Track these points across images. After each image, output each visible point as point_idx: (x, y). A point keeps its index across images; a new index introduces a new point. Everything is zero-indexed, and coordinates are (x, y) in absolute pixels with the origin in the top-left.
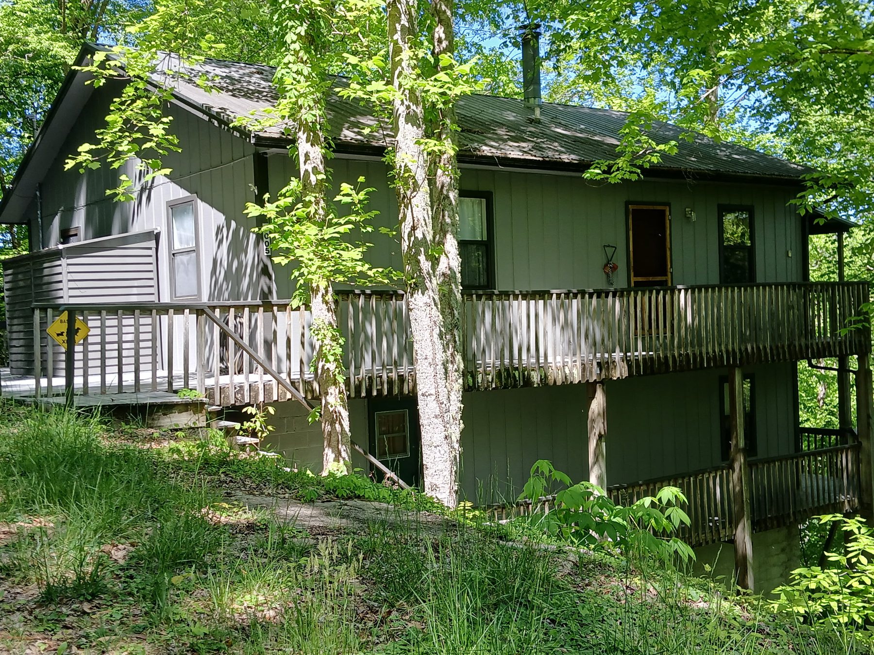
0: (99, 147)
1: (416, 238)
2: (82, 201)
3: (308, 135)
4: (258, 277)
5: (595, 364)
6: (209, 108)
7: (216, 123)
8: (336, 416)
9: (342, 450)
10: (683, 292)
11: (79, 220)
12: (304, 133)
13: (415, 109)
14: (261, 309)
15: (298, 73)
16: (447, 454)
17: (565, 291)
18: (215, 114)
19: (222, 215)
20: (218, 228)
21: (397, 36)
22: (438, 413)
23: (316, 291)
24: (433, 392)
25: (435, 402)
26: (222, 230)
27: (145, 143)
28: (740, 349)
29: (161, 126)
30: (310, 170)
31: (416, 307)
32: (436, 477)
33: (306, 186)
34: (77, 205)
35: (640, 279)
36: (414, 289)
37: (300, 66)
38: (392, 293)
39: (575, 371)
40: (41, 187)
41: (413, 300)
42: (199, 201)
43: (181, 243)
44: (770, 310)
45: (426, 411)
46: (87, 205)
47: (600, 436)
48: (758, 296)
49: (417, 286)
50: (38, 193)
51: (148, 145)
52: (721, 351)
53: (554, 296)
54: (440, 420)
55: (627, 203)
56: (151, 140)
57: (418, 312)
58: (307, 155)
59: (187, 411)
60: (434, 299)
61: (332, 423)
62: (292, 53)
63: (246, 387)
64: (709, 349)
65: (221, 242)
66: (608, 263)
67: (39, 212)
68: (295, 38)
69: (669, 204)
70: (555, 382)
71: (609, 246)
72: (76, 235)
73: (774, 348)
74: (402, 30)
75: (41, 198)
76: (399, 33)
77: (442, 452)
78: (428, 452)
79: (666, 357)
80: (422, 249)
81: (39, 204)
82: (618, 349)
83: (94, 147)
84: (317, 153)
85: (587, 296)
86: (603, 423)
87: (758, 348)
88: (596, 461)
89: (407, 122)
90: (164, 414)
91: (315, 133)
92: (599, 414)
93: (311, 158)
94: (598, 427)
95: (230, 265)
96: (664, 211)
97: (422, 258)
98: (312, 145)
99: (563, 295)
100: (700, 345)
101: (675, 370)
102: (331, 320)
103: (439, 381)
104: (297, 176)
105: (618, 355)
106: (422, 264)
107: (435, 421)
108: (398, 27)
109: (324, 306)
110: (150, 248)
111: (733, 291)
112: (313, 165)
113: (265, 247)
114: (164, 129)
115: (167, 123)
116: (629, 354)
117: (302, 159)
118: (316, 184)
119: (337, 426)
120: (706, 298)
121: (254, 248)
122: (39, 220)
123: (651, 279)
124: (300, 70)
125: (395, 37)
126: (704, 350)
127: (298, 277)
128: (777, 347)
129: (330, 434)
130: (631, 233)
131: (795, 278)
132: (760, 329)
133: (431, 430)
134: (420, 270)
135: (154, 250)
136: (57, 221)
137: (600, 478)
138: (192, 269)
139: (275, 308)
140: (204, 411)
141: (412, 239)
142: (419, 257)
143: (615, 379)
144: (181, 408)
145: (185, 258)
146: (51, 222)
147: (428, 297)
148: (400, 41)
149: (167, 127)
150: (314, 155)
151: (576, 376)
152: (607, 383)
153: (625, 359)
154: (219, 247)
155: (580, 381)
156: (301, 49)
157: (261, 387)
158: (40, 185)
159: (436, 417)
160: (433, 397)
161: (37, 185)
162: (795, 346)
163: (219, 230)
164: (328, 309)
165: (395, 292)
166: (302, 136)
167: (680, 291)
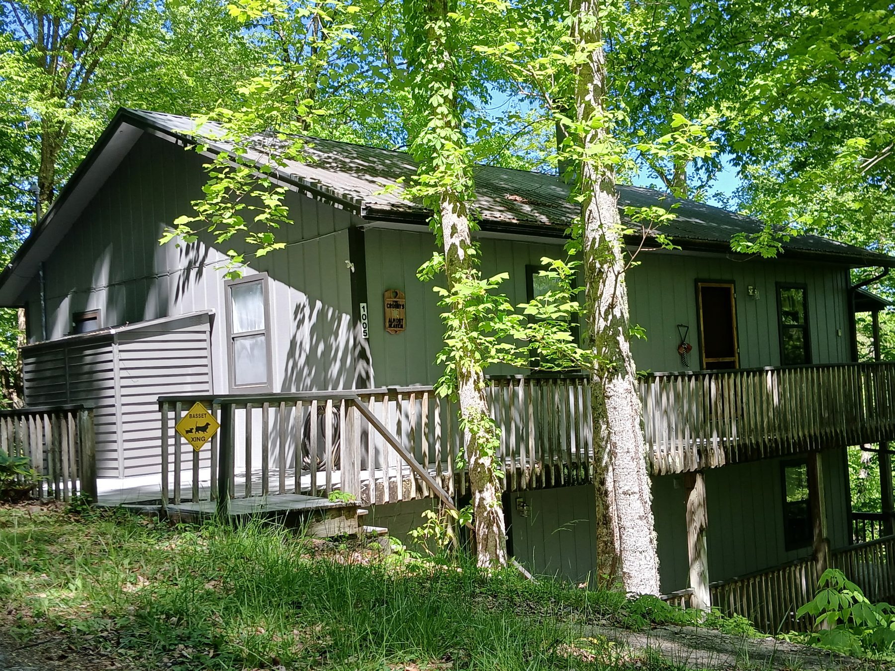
0: (197, 219)
1: (614, 316)
2: (103, 280)
3: (455, 206)
4: (355, 361)
5: (695, 450)
6: (301, 179)
7: (309, 195)
8: (494, 517)
9: (501, 556)
10: (770, 373)
11: (98, 301)
12: (449, 204)
13: (610, 176)
14: (386, 398)
15: (447, 138)
16: (652, 561)
17: (666, 373)
18: (309, 185)
19: (303, 294)
20: (298, 307)
21: (590, 97)
22: (642, 514)
23: (466, 377)
24: (636, 490)
25: (639, 501)
26: (303, 309)
27: (258, 215)
28: (821, 434)
29: (275, 197)
30: (458, 244)
31: (615, 394)
32: (642, 586)
33: (452, 260)
34: (96, 285)
35: (711, 360)
36: (613, 374)
37: (447, 132)
38: (509, 378)
39: (677, 460)
40: (44, 266)
41: (611, 386)
42: (270, 280)
43: (242, 327)
44: (844, 391)
45: (629, 511)
46: (111, 285)
47: (702, 530)
48: (834, 377)
49: (616, 370)
50: (41, 273)
51: (262, 217)
52: (804, 436)
53: (658, 379)
54: (645, 521)
55: (696, 281)
56: (264, 212)
57: (618, 400)
58: (454, 228)
59: (340, 516)
60: (633, 384)
61: (489, 526)
62: (440, 116)
63: (372, 487)
64: (796, 434)
65: (301, 322)
66: (682, 343)
67: (42, 294)
68: (442, 101)
69: (733, 282)
70: (660, 471)
71: (681, 326)
72: (95, 318)
73: (849, 432)
74: (595, 90)
75: (44, 278)
76: (592, 94)
77: (648, 558)
78: (632, 559)
79: (757, 443)
80: (620, 328)
81: (42, 285)
82: (715, 434)
83: (192, 219)
84: (464, 226)
85: (686, 378)
86: (704, 515)
87: (836, 431)
88: (698, 556)
89: (602, 190)
90: (318, 521)
91: (461, 204)
92: (700, 504)
93: (459, 231)
94: (698, 519)
95: (313, 349)
96: (729, 290)
97: (621, 339)
98: (459, 216)
99: (665, 377)
100: (787, 430)
101: (766, 457)
102: (484, 409)
103: (642, 477)
104: (441, 251)
105: (715, 439)
106: (621, 346)
107: (639, 522)
108: (590, 87)
109: (477, 394)
110: (204, 332)
111: (812, 372)
112: (461, 238)
113: (363, 329)
114: (279, 200)
115: (283, 193)
116: (725, 439)
117: (447, 232)
118: (464, 259)
119: (495, 529)
120: (790, 379)
121: (349, 330)
122: (42, 302)
123: (721, 360)
124: (448, 135)
125: (587, 98)
126: (790, 436)
127: (446, 361)
128: (852, 431)
129: (486, 539)
130: (701, 311)
131: (844, 358)
132: (837, 411)
133: (636, 534)
134: (620, 352)
135: (208, 333)
136: (65, 304)
137: (701, 575)
138: (260, 353)
139: (400, 397)
140: (356, 516)
141: (610, 317)
142: (618, 338)
143: (713, 467)
144: (334, 512)
145: (248, 343)
146: (58, 305)
147: (628, 382)
148: (593, 102)
149: (283, 198)
150: (462, 228)
151: (678, 464)
152: (706, 471)
153: (722, 443)
154: (298, 327)
155: (682, 471)
156: (449, 113)
157: (386, 485)
158: (43, 263)
159: (640, 518)
160: (637, 496)
161: (40, 264)
162: (866, 429)
163: (299, 309)
164: (480, 397)
165: (513, 377)
166: (448, 206)
167: (767, 371)
